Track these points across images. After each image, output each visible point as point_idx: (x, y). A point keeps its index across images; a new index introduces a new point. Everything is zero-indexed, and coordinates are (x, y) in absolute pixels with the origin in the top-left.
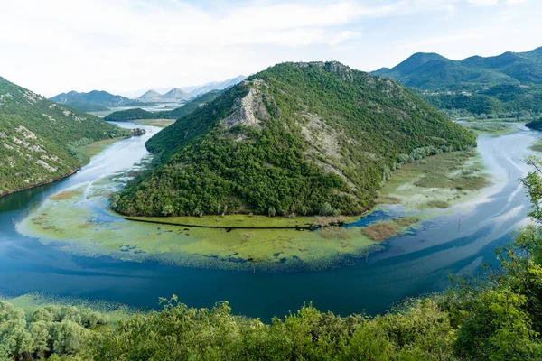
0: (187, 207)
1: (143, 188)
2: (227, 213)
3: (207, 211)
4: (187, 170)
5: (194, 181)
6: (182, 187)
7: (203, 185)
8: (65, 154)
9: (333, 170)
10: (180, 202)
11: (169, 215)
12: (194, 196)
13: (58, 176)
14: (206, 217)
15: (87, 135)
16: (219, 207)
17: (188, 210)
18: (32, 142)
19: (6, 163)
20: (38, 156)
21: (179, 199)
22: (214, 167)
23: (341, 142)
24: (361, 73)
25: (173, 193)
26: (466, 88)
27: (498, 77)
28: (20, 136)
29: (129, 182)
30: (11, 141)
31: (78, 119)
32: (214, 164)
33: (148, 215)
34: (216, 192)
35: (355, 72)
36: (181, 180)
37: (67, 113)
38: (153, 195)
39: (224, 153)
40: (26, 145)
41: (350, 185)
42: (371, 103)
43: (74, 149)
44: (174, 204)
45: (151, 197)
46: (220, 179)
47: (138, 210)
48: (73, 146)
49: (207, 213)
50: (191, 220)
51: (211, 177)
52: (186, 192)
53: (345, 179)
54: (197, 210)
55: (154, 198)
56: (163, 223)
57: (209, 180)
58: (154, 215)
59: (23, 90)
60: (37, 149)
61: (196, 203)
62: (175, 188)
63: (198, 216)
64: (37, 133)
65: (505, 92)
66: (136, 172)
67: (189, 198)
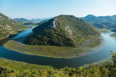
1: (31, 39)
2: (48, 45)
9: (70, 37)
19: (3, 32)
20: (10, 31)
23: (73, 32)
24: (77, 18)
26: (99, 22)
27: (105, 21)
28: (6, 27)
30: (4, 27)
31: (19, 24)
32: (46, 35)
35: (76, 18)
37: (16, 22)
38: (33, 40)
39: (49, 33)
40: (8, 28)
41: (74, 41)
42: (79, 24)
49: (44, 45)
53: (73, 39)
57: (45, 38)
58: (33, 45)
59: (8, 17)
60: (10, 29)
64: (10, 26)
65: (106, 24)
67: (41, 41)
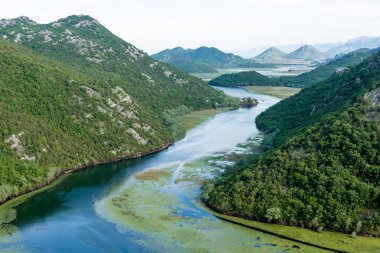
0: (301, 214)
1: (245, 179)
2: (360, 234)
3: (330, 224)
4: (308, 161)
5: (317, 177)
6: (298, 184)
7: (328, 186)
8: (159, 123)
10: (292, 205)
11: (274, 222)
12: (313, 200)
13: (147, 150)
14: (327, 234)
15: (187, 102)
16: (349, 221)
17: (302, 220)
18: (126, 106)
19: (97, 129)
20: (129, 123)
21: (291, 200)
22: (347, 161)
25: (284, 191)
28: (115, 98)
29: (227, 168)
30: (105, 103)
31: (179, 81)
32: (348, 157)
33: (246, 217)
34: (346, 199)
36: (298, 175)
37: (168, 73)
38: (256, 190)
40: (120, 109)
43: (169, 119)
44: (284, 208)
45: (254, 193)
46: (356, 181)
47: (234, 207)
48: (169, 114)
49: (329, 228)
50: (305, 235)
51: (342, 175)
52: (302, 192)
54: (315, 221)
55: (258, 195)
56: (265, 232)
57: (338, 179)
58: (254, 219)
59: (126, 45)
60: (130, 115)
61: (315, 209)
62: (288, 184)
63: (315, 229)
64: (133, 96)
66: (238, 156)
67: (306, 203)
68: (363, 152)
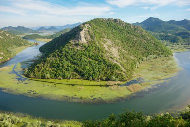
0: (56, 75)
1: (38, 67)
2: (72, 79)
4: (57, 61)
5: (59, 64)
6: (54, 67)
7: (63, 67)
8: (7, 51)
9: (116, 62)
10: (53, 73)
11: (48, 78)
12: (59, 71)
13: (3, 61)
14: (63, 80)
15: (15, 44)
16: (69, 76)
17: (56, 77)
21: (53, 72)
23: (120, 51)
24: (129, 24)
25: (50, 69)
26: (170, 32)
27: (182, 28)
29: (32, 64)
31: (12, 37)
32: (68, 58)
33: (39, 78)
34: (68, 70)
35: (126, 23)
36: (54, 64)
37: (8, 35)
38: (42, 70)
39: (72, 54)
41: (123, 69)
42: (132, 36)
43: (10, 50)
44: (51, 74)
45: (41, 71)
46: (70, 64)
47: (35, 76)
49: (64, 78)
50: (57, 81)
51: (66, 63)
52: (56, 69)
53: (121, 67)
54: (60, 77)
55: (42, 71)
56: (46, 82)
57: (65, 64)
58: (42, 78)
61: (60, 74)
62: (51, 67)
63: (60, 79)
65: (184, 35)
66: (35, 60)
67: (57, 72)
68: (72, 57)
